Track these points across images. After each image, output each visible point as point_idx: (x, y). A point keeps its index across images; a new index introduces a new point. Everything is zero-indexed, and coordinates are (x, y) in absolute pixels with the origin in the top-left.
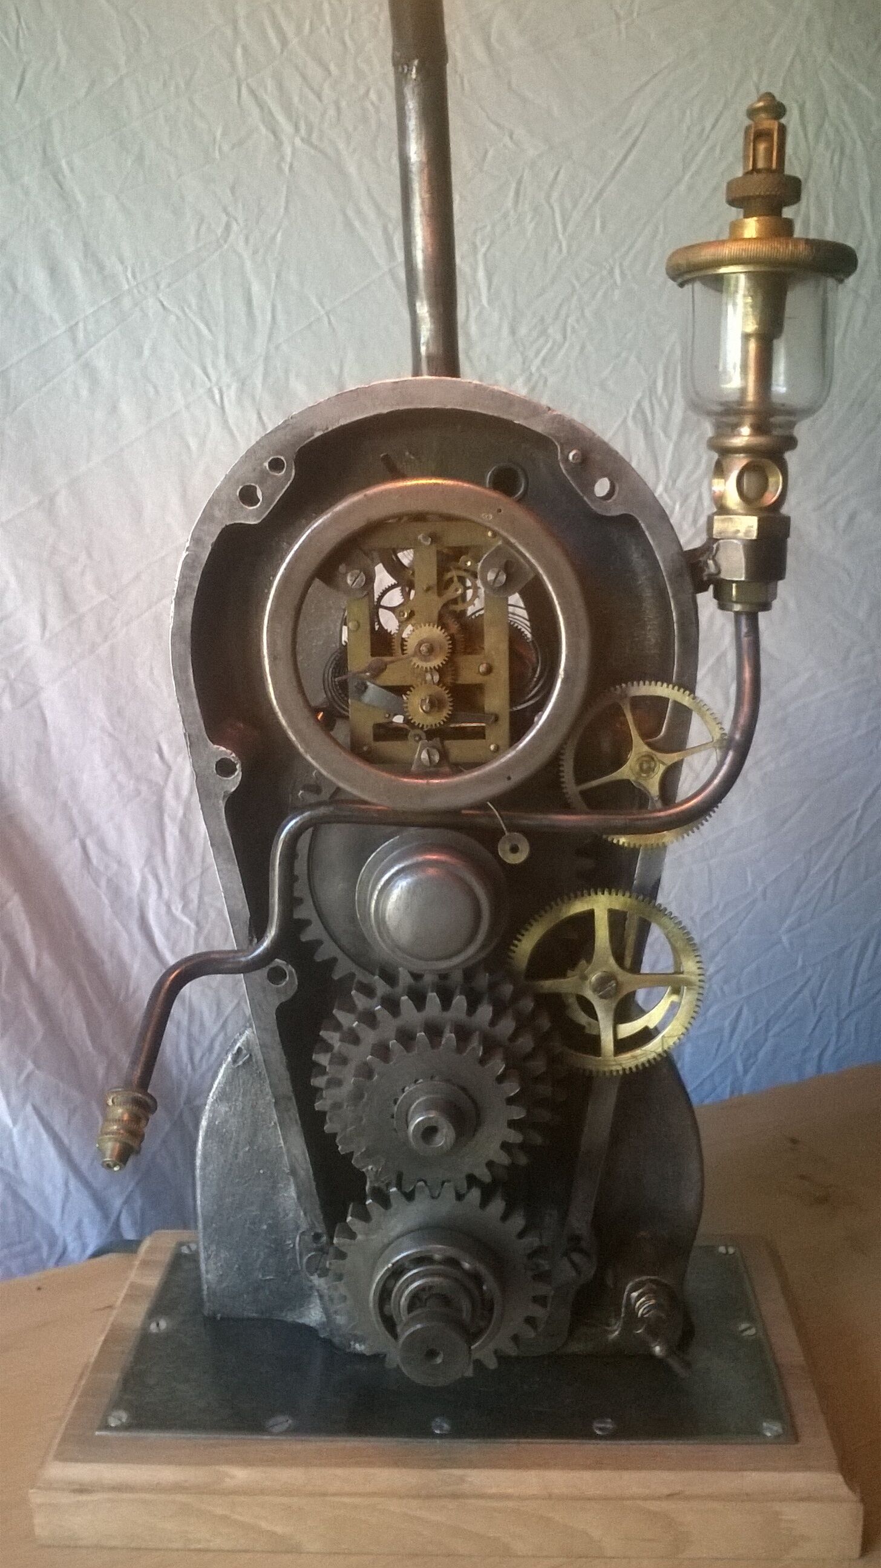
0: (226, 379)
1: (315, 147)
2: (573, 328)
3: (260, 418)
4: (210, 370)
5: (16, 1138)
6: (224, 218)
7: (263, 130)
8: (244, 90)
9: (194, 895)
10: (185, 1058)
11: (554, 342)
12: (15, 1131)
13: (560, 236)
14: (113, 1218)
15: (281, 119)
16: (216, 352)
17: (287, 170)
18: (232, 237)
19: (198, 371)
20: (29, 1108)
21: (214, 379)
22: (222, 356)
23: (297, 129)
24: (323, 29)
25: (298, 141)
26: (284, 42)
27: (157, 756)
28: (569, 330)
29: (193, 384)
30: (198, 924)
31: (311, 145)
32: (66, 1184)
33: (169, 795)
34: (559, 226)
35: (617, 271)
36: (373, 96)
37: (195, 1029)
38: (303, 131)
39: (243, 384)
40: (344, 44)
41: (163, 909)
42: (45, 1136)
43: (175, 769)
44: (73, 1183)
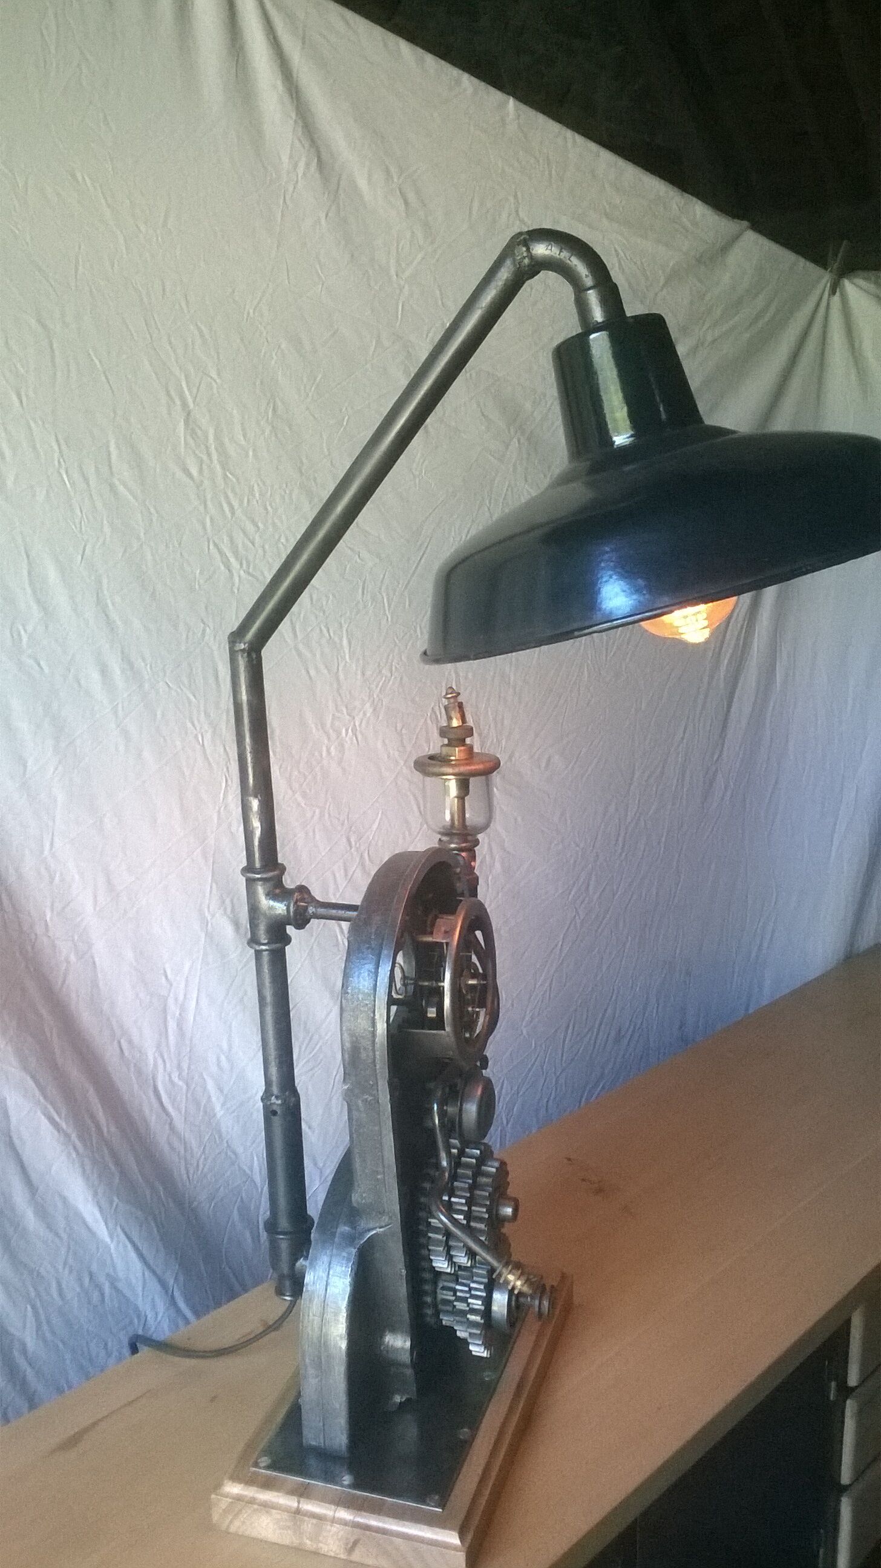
0: (206, 727)
1: (253, 576)
2: (396, 667)
3: (225, 749)
4: (196, 723)
5: (113, 1251)
6: (202, 625)
7: (222, 568)
8: (211, 547)
9: (185, 1066)
10: (185, 1177)
11: (386, 677)
12: (112, 1247)
13: (387, 613)
14: (170, 1292)
15: (232, 560)
16: (198, 711)
17: (236, 591)
18: (207, 638)
19: (189, 725)
20: (119, 1229)
21: (198, 728)
22: (203, 714)
23: (241, 564)
24: (255, 503)
25: (242, 572)
26: (233, 513)
27: (164, 978)
28: (394, 668)
29: (186, 733)
30: (187, 1085)
31: (249, 573)
32: (144, 1274)
33: (171, 1002)
34: (387, 608)
35: (418, 629)
36: (283, 540)
37: (189, 1157)
38: (244, 566)
39: (215, 729)
40: (266, 509)
41: (167, 1078)
42: (129, 1246)
43: (175, 984)
44: (147, 1273)
